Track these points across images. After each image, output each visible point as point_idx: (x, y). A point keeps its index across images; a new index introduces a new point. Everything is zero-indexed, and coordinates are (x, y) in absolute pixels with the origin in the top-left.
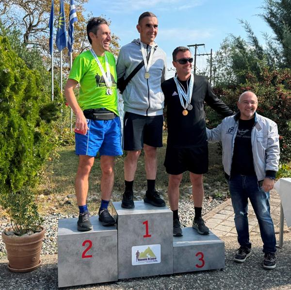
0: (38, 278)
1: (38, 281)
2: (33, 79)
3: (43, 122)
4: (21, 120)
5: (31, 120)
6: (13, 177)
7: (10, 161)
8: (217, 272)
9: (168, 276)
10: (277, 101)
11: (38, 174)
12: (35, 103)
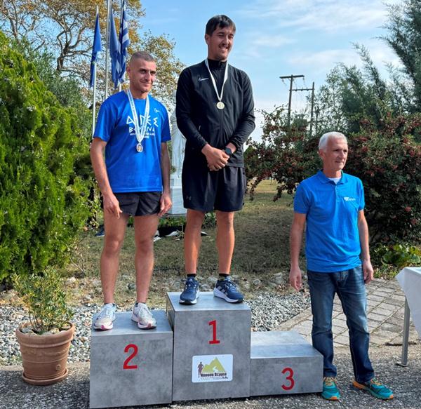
0: (62, 394)
1: (62, 399)
2: (67, 120)
3: (78, 179)
4: (48, 175)
5: (62, 175)
6: (34, 252)
7: (31, 230)
9: (243, 399)
10: (403, 158)
11: (69, 250)
12: (69, 153)
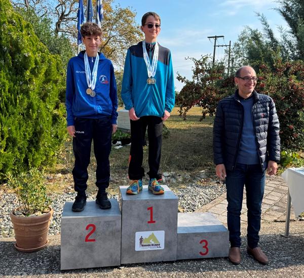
0: (43, 259)
1: (42, 262)
2: (54, 64)
3: (62, 104)
5: (50, 102)
6: (30, 156)
7: (28, 141)
8: (221, 260)
9: (172, 262)
10: (288, 91)
11: (56, 154)
12: (55, 87)
